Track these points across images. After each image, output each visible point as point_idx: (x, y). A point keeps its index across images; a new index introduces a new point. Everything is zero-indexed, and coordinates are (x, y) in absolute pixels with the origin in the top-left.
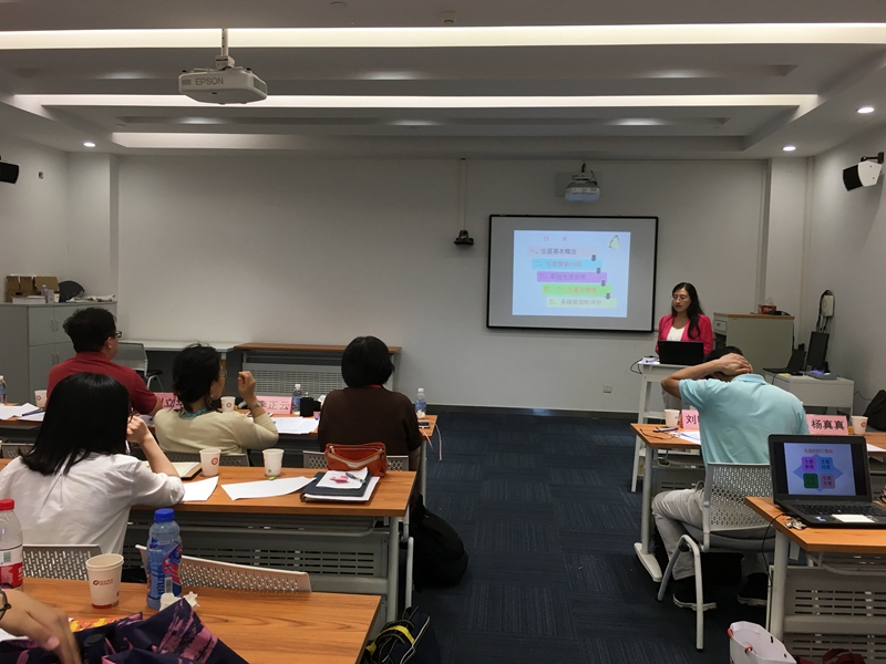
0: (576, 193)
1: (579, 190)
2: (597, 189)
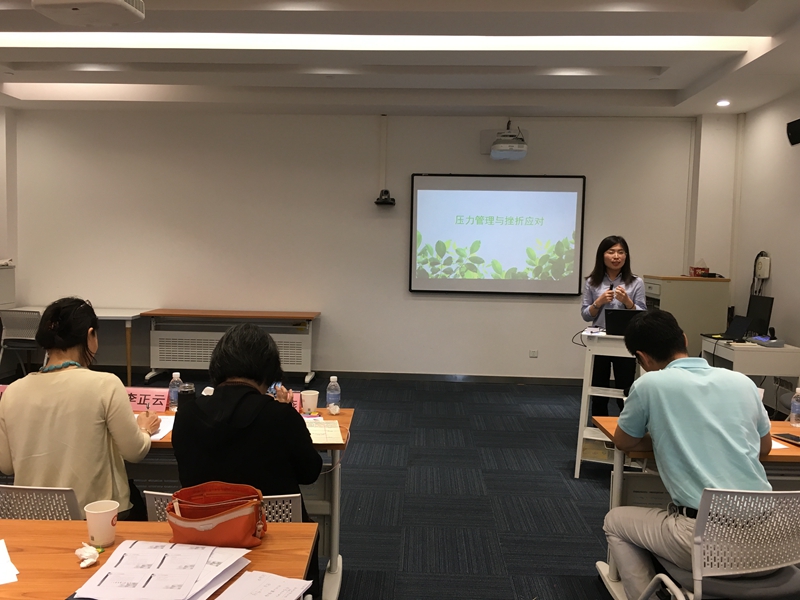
0: (503, 150)
1: (506, 147)
2: (525, 146)
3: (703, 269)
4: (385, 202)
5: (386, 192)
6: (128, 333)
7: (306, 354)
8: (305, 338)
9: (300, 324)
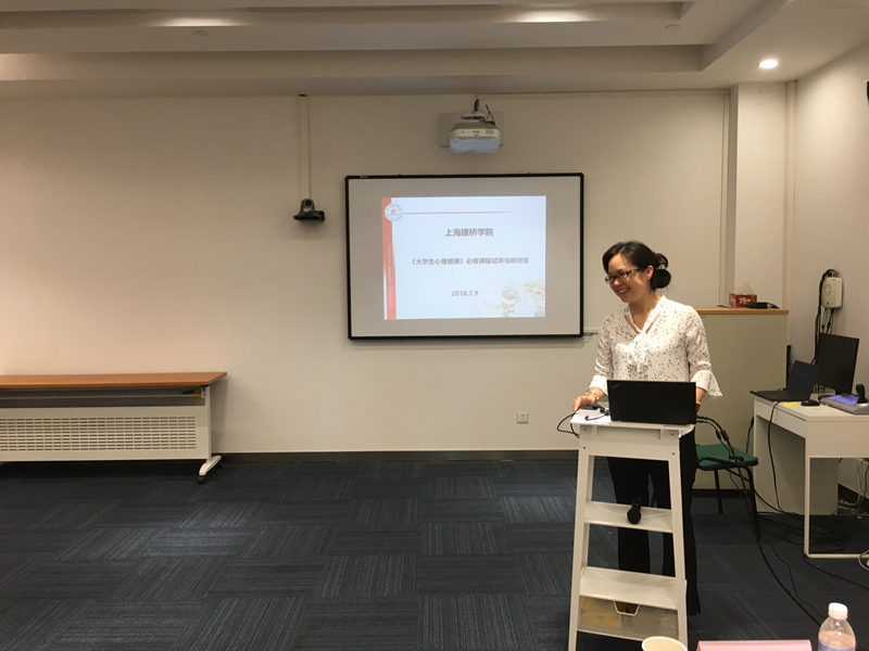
0: (466, 138)
2: (496, 131)
3: (748, 297)
5: (308, 203)
7: (202, 435)
8: (200, 413)
9: (192, 392)
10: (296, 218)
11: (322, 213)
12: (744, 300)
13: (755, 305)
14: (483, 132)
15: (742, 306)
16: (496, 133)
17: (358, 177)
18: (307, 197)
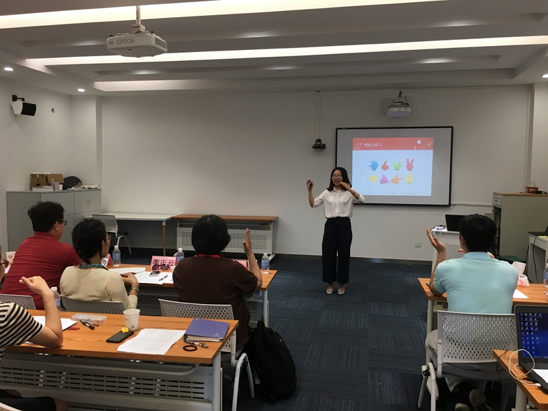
0: (394, 112)
1: (396, 109)
2: (409, 108)
3: (533, 188)
4: (319, 146)
5: (319, 140)
6: (164, 229)
7: (269, 243)
8: (269, 233)
9: (265, 224)
10: (313, 147)
11: (324, 145)
12: (531, 190)
13: (537, 192)
14: (403, 109)
15: (530, 192)
16: (409, 109)
17: (342, 129)
18: (318, 138)
